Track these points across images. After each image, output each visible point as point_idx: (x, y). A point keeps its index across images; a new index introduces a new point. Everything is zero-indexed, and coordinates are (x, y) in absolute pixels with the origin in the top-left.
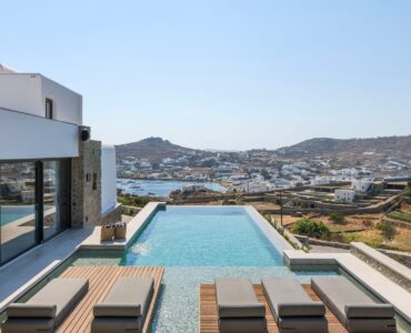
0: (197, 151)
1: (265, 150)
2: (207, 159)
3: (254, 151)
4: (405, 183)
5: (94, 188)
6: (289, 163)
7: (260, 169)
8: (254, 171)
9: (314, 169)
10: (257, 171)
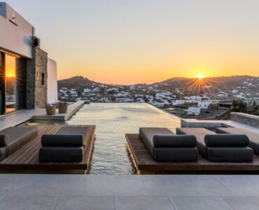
0: (105, 85)
1: (145, 84)
2: (110, 90)
3: (139, 85)
4: (231, 104)
5: (43, 83)
6: (160, 92)
7: (142, 96)
8: (138, 97)
9: (175, 96)
10: (141, 97)
